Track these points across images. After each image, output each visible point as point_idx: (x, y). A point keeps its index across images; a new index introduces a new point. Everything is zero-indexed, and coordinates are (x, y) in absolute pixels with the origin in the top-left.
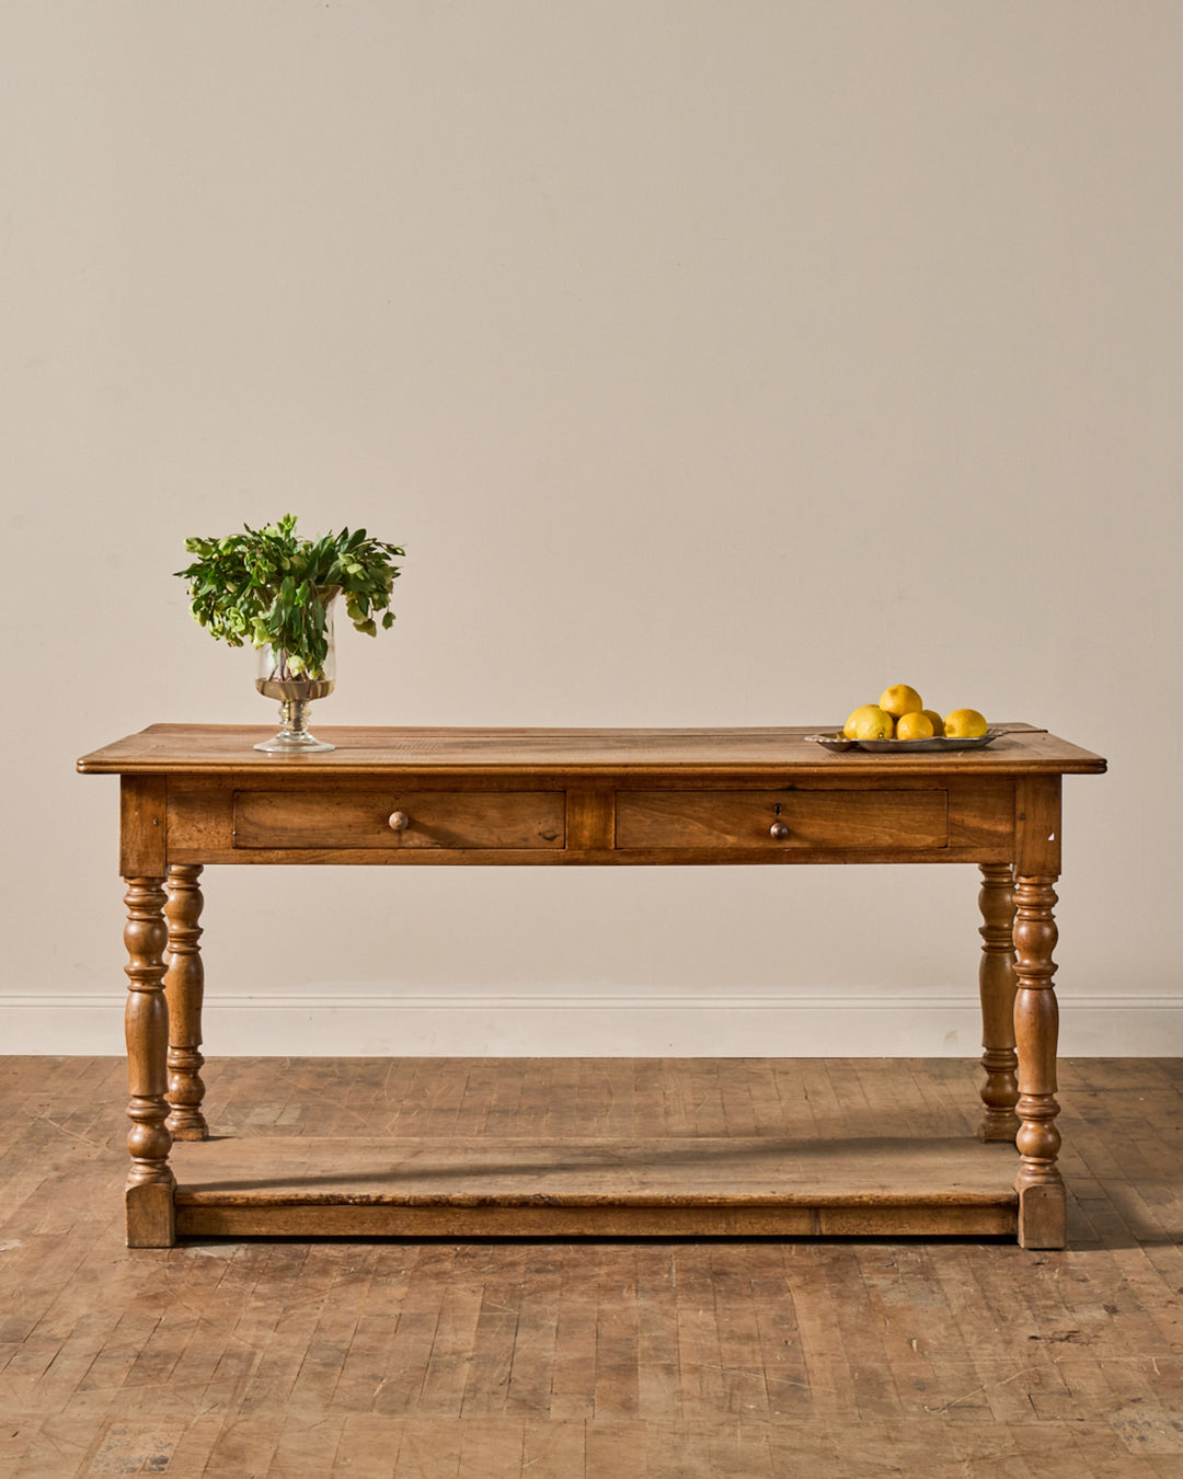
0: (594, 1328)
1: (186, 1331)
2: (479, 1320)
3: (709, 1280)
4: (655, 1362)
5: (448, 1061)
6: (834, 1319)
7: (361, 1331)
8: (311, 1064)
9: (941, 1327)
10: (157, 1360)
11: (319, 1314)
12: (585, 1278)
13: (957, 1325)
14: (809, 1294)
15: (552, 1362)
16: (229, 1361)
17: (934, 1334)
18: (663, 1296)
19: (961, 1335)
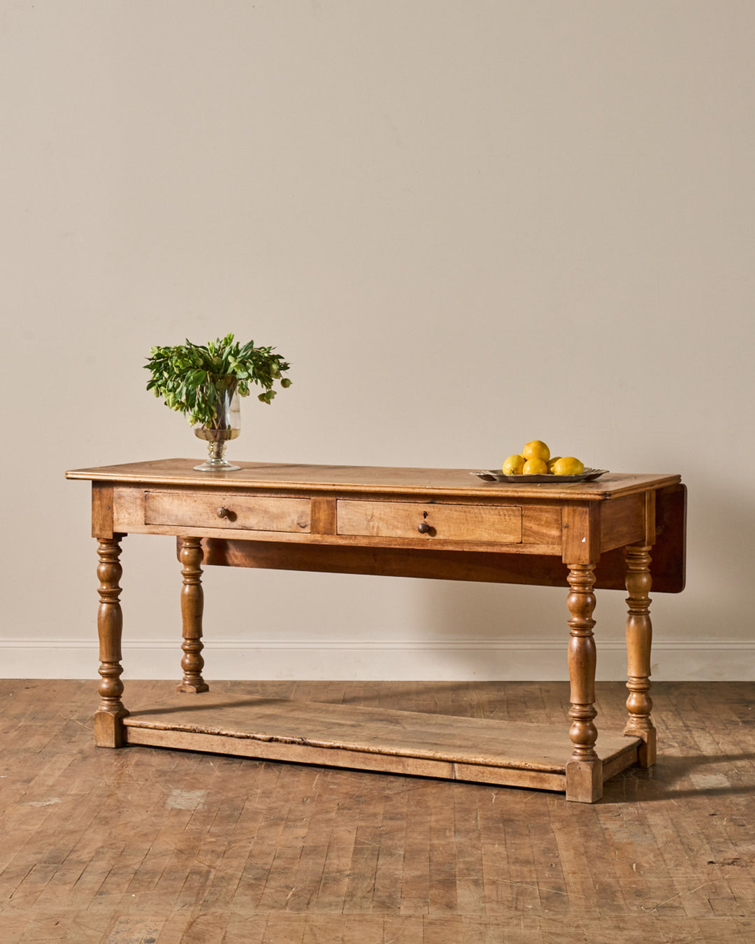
0: (428, 855)
1: (165, 857)
2: (354, 850)
3: (501, 825)
4: (468, 878)
5: (331, 683)
6: (582, 850)
7: (278, 858)
8: (244, 685)
9: (651, 856)
10: (147, 876)
11: (251, 847)
12: (421, 823)
13: (661, 854)
14: (566, 834)
15: (401, 877)
16: (194, 877)
17: (647, 860)
18: (472, 835)
19: (664, 861)
